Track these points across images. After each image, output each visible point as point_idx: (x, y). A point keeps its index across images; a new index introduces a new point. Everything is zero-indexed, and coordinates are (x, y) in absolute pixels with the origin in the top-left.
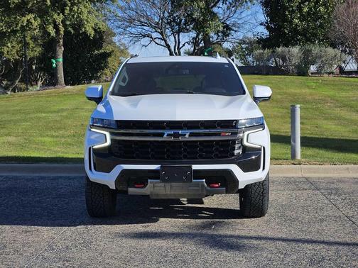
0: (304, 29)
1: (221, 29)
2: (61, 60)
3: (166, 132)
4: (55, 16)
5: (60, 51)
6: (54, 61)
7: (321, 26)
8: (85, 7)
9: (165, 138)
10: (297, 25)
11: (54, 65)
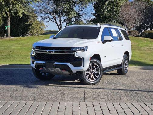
0: (108, 16)
1: (76, 15)
2: (9, 27)
3: (48, 51)
4: (6, 9)
5: (9, 23)
6: (6, 27)
7: (115, 15)
8: (19, 5)
9: (47, 53)
10: (105, 14)
11: (6, 29)
